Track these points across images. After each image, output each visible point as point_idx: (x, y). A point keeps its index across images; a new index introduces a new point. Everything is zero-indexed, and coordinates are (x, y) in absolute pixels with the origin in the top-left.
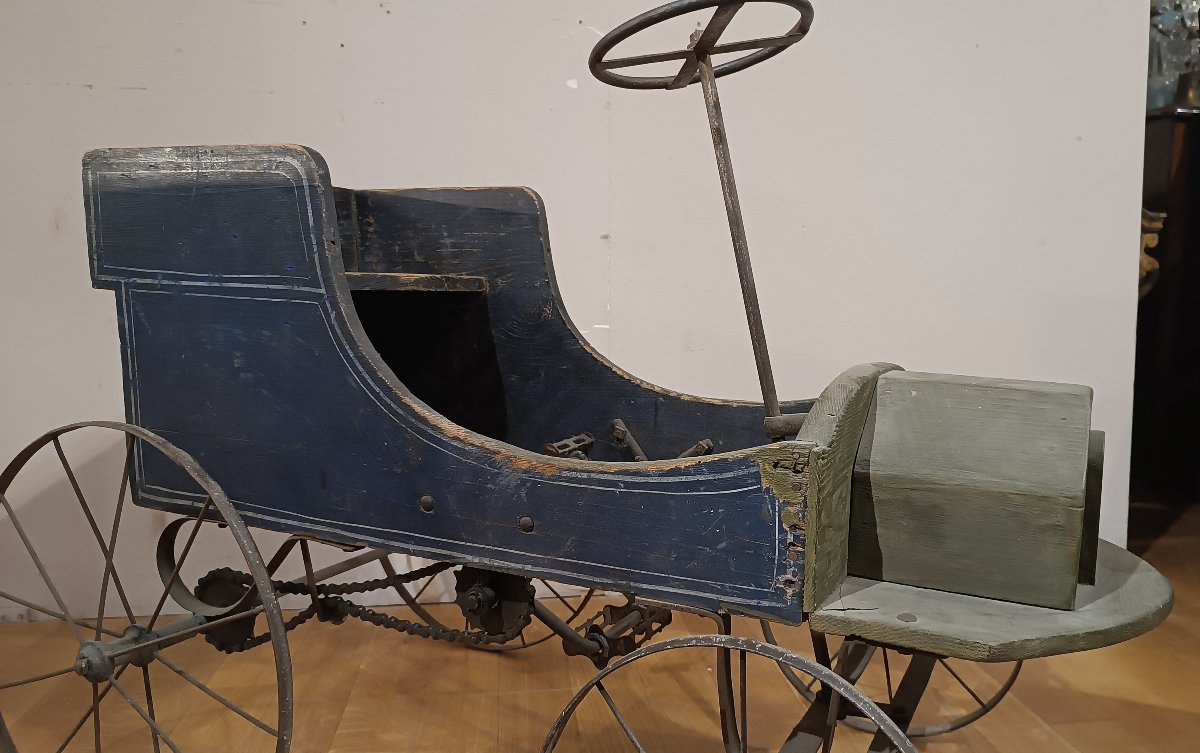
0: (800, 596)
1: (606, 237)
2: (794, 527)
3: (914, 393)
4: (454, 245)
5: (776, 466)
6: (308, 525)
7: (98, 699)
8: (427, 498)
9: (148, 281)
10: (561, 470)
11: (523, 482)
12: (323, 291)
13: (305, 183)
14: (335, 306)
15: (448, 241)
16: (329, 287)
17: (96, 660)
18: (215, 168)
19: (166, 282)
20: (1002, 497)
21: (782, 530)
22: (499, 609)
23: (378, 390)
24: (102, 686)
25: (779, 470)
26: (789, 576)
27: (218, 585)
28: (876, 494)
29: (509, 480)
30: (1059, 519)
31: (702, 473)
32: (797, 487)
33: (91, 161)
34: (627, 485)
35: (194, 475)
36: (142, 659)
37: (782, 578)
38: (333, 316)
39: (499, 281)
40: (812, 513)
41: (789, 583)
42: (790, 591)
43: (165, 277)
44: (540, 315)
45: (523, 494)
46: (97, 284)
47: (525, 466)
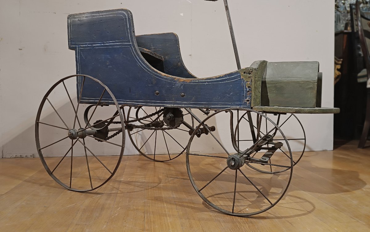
0: (250, 103)
1: (191, 55)
2: (249, 87)
3: (276, 64)
4: (154, 49)
5: (244, 73)
6: (125, 102)
7: (73, 145)
8: (157, 92)
9: (84, 46)
10: (191, 80)
11: (182, 84)
12: (131, 43)
13: (127, 17)
14: (134, 46)
16: (133, 42)
17: (74, 133)
18: (104, 15)
19: (89, 45)
21: (246, 88)
22: (174, 120)
23: (145, 66)
24: (74, 141)
25: (245, 74)
26: (248, 99)
28: (268, 85)
29: (178, 84)
30: (311, 86)
31: (226, 77)
32: (249, 77)
33: (69, 17)
34: (208, 82)
35: (101, 84)
36: (83, 137)
37: (246, 100)
38: (133, 49)
39: (166, 57)
40: (253, 83)
41: (248, 101)
42: (248, 103)
43: (89, 44)
44: (177, 65)
45: (182, 87)
46: (71, 48)
47: (182, 81)
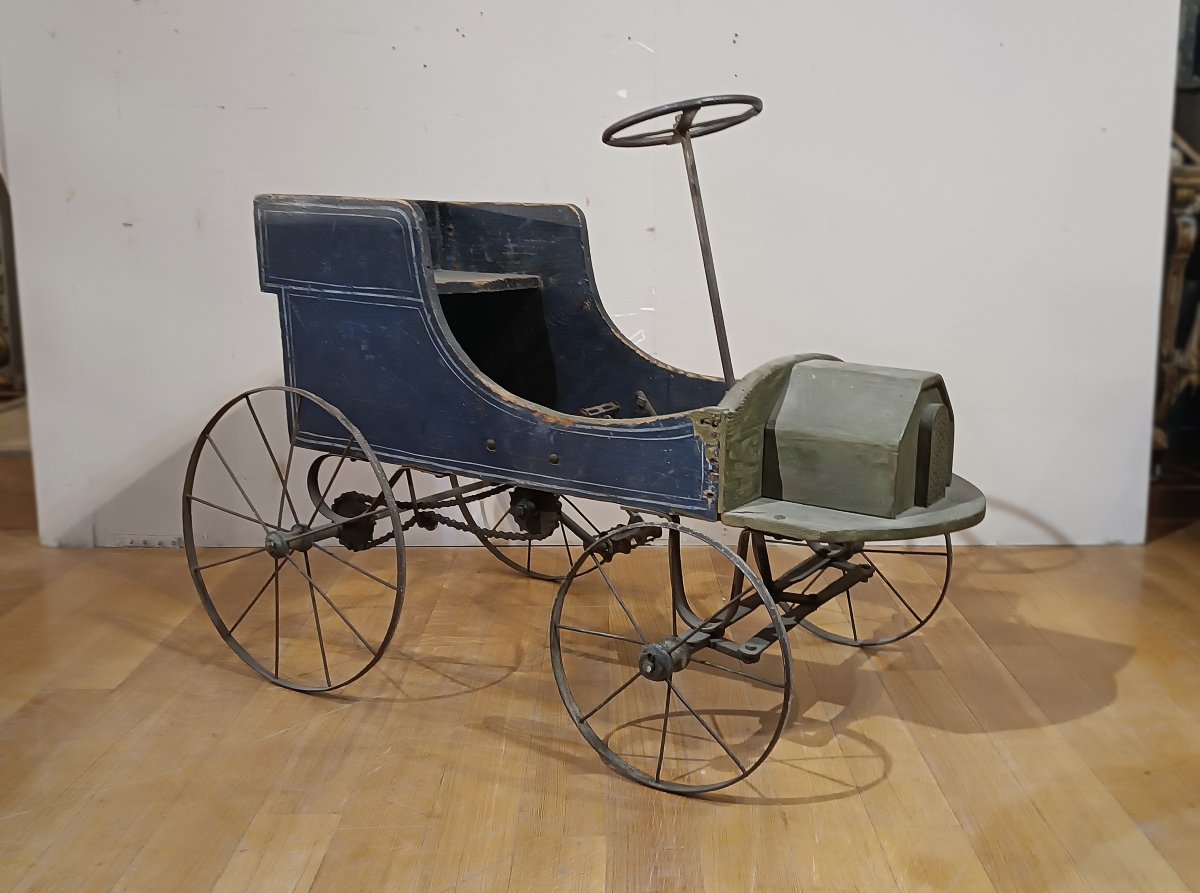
0: (715, 503)
1: (652, 230)
2: (712, 460)
4: (516, 249)
5: (702, 422)
6: (412, 459)
7: (278, 568)
8: (491, 441)
9: (301, 289)
10: (575, 423)
11: (552, 431)
12: (422, 301)
13: (410, 228)
14: (430, 311)
15: (511, 246)
16: (426, 298)
17: (279, 543)
18: (352, 212)
19: (314, 290)
20: (851, 445)
21: (706, 463)
22: (539, 515)
23: (458, 368)
24: (280, 561)
25: (705, 425)
26: (710, 491)
27: (349, 502)
28: (779, 444)
29: (542, 430)
30: (884, 459)
31: (659, 427)
32: (715, 435)
33: (260, 203)
34: (615, 433)
35: (343, 423)
36: (304, 547)
37: (706, 492)
38: (429, 318)
39: (551, 279)
40: (722, 452)
41: (710, 495)
42: (710, 500)
43: (313, 286)
44: (582, 307)
45: (552, 439)
46: (264, 289)
47: (552, 420)
